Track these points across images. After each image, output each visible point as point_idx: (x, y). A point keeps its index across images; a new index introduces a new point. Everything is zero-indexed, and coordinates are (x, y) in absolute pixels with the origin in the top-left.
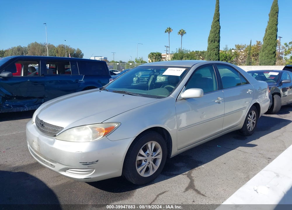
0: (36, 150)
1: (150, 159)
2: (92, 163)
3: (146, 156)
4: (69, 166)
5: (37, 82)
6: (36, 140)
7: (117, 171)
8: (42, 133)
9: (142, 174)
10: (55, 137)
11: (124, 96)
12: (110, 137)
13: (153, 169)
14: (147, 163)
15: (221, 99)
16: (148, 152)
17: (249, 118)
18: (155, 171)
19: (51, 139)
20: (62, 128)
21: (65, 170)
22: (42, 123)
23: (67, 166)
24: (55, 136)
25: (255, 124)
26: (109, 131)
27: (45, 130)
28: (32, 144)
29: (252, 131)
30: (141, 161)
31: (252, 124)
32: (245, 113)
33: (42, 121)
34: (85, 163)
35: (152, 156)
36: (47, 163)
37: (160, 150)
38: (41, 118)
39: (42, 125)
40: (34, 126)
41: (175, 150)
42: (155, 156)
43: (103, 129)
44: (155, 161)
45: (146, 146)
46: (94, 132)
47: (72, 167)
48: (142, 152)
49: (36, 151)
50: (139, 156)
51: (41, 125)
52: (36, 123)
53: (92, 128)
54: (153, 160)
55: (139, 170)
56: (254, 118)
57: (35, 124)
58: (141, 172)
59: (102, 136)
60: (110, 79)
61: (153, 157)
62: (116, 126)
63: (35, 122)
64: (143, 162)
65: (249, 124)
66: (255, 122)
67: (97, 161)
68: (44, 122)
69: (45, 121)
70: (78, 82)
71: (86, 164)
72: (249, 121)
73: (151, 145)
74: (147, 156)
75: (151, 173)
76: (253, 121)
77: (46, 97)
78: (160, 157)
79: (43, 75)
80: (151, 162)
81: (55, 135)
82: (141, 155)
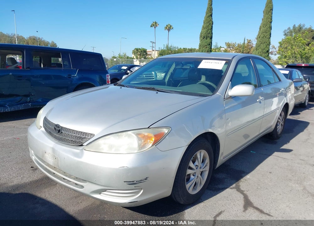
0: (51, 164)
1: (198, 172)
2: (140, 181)
3: (195, 169)
4: (107, 187)
5: (21, 77)
6: (49, 151)
7: (166, 191)
8: (57, 141)
9: (192, 192)
10: (81, 148)
11: (157, 93)
12: (161, 146)
13: (201, 183)
14: (196, 177)
15: (261, 98)
16: (196, 163)
17: (279, 120)
18: (202, 186)
19: (77, 150)
20: (91, 134)
21: (99, 192)
22: (58, 129)
23: (104, 186)
24: (82, 145)
25: (283, 127)
26: (159, 139)
27: (64, 138)
28: (43, 156)
29: (280, 134)
30: (189, 175)
31: (281, 126)
32: (278, 115)
33: (57, 126)
34: (131, 182)
35: (200, 168)
36: (69, 182)
37: (207, 161)
39: (59, 131)
40: (43, 131)
41: (221, 159)
42: (203, 167)
44: (202, 173)
45: (196, 155)
46: (139, 139)
47: (113, 187)
48: (191, 164)
49: (48, 165)
50: (188, 169)
51: (57, 132)
52: (45, 129)
53: (137, 135)
54: (200, 173)
55: (188, 186)
56: (282, 120)
57: (43, 129)
59: (151, 145)
60: (107, 75)
61: (202, 170)
62: (166, 132)
63: (44, 127)
64: (192, 177)
65: (279, 126)
67: (146, 179)
68: (62, 127)
69: (62, 125)
70: (70, 78)
71: (132, 183)
72: (278, 123)
73: (201, 154)
74: (197, 169)
75: (199, 189)
76: (282, 123)
77: (32, 95)
78: (207, 168)
79: (29, 68)
80: (199, 176)
81: (80, 144)
82: (191, 168)
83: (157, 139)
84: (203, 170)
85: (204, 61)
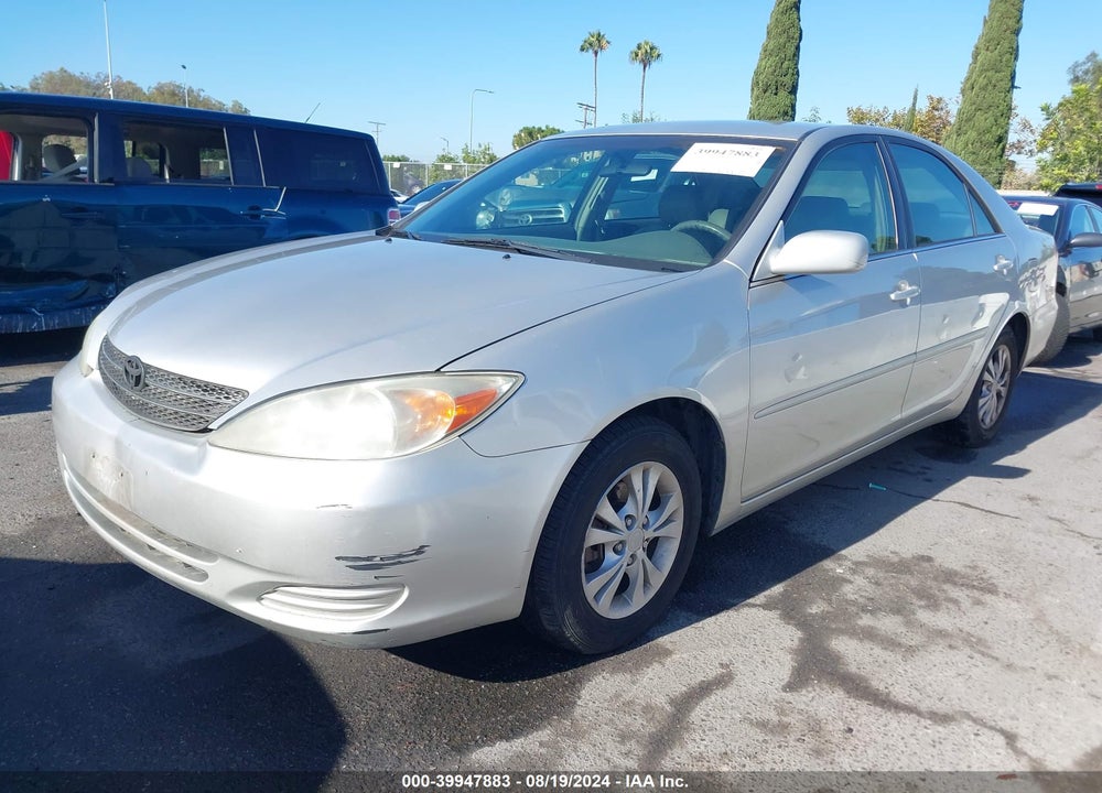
0: (110, 495)
1: (636, 541)
2: (398, 559)
3: (624, 529)
4: (279, 574)
5: (82, 210)
6: (105, 450)
7: (502, 598)
8: (134, 416)
9: (605, 608)
10: (203, 438)
11: (508, 257)
12: (479, 437)
13: (646, 582)
14: (626, 558)
15: (908, 288)
16: (629, 508)
17: (987, 376)
18: (652, 593)
19: (187, 447)
20: (238, 392)
21: (258, 592)
22: (134, 372)
23: (269, 572)
24: (206, 430)
25: (1003, 401)
26: (473, 412)
27: (153, 404)
28: (87, 467)
29: (991, 428)
30: (599, 549)
31: (995, 397)
32: (979, 354)
33: (133, 362)
34: (364, 559)
35: (645, 526)
36: (163, 559)
37: (675, 503)
38: (128, 347)
39: (138, 379)
40: (94, 384)
41: (734, 502)
42: (655, 527)
43: (450, 399)
44: (652, 547)
45: (627, 481)
46: (402, 412)
47: (298, 577)
48: (606, 510)
49: (105, 501)
50: (594, 526)
51: (133, 382)
52: (103, 374)
53: (394, 396)
54: (646, 544)
55: (591, 588)
56: (1002, 376)
57: (96, 376)
58: (597, 597)
59: (442, 432)
60: (390, 210)
61: (650, 534)
62: (505, 388)
63: (100, 369)
64: (610, 556)
65: (986, 399)
66: (1004, 391)
67: (420, 551)
68: (148, 367)
69: (149, 358)
70: (258, 217)
71: (365, 564)
72: (984, 388)
73: (646, 478)
74: (628, 528)
75: (639, 600)
76: (999, 387)
77: (123, 276)
78: (675, 531)
79: (110, 180)
80: (641, 554)
81: (202, 426)
82: (604, 525)
83: (465, 412)
84: (657, 534)
85: (697, 146)
